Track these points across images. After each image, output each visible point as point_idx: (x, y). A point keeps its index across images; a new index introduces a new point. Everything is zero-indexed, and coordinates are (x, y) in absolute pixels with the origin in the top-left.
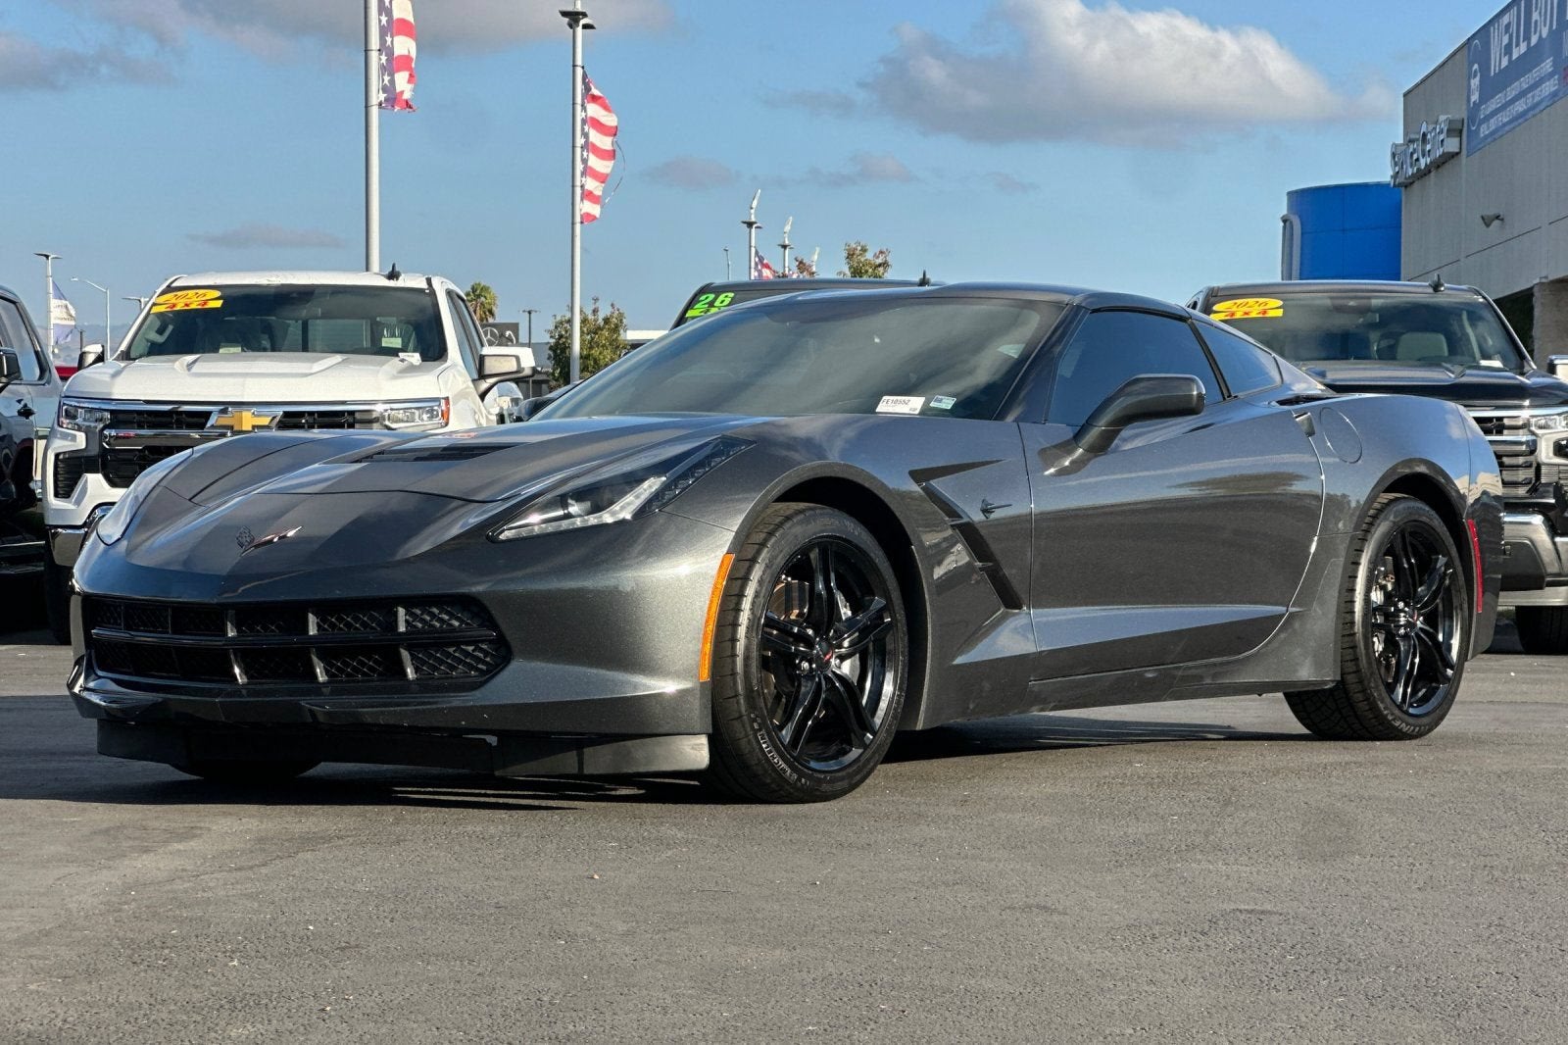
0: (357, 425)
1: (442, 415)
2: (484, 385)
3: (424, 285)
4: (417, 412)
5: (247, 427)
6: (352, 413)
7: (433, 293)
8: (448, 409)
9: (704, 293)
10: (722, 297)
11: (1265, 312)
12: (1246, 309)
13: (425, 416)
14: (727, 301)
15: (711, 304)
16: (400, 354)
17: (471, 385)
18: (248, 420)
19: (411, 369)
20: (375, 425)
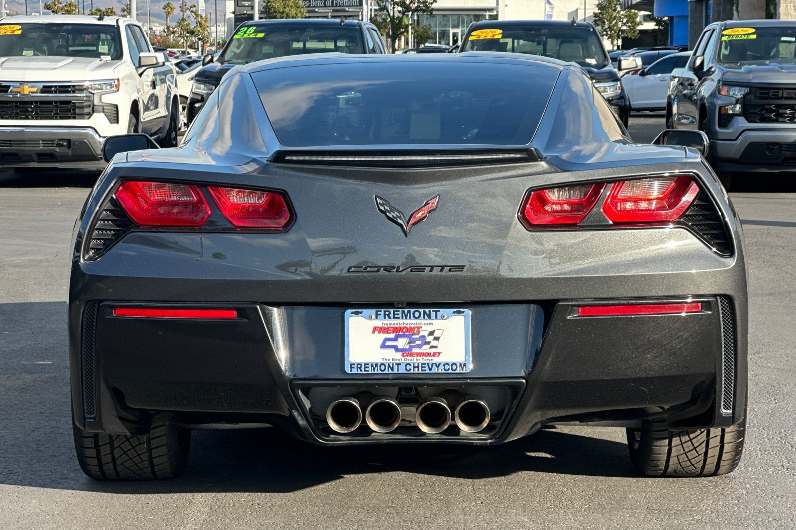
0: (76, 92)
1: (116, 86)
2: (141, 70)
3: (114, 23)
4: (104, 85)
5: (26, 92)
6: (74, 86)
7: (118, 26)
8: (119, 84)
9: (243, 27)
10: (250, 29)
11: (494, 36)
12: (485, 34)
13: (108, 87)
14: (253, 31)
15: (245, 33)
16: (101, 56)
17: (135, 71)
18: (27, 90)
19: (106, 65)
20: (85, 91)
